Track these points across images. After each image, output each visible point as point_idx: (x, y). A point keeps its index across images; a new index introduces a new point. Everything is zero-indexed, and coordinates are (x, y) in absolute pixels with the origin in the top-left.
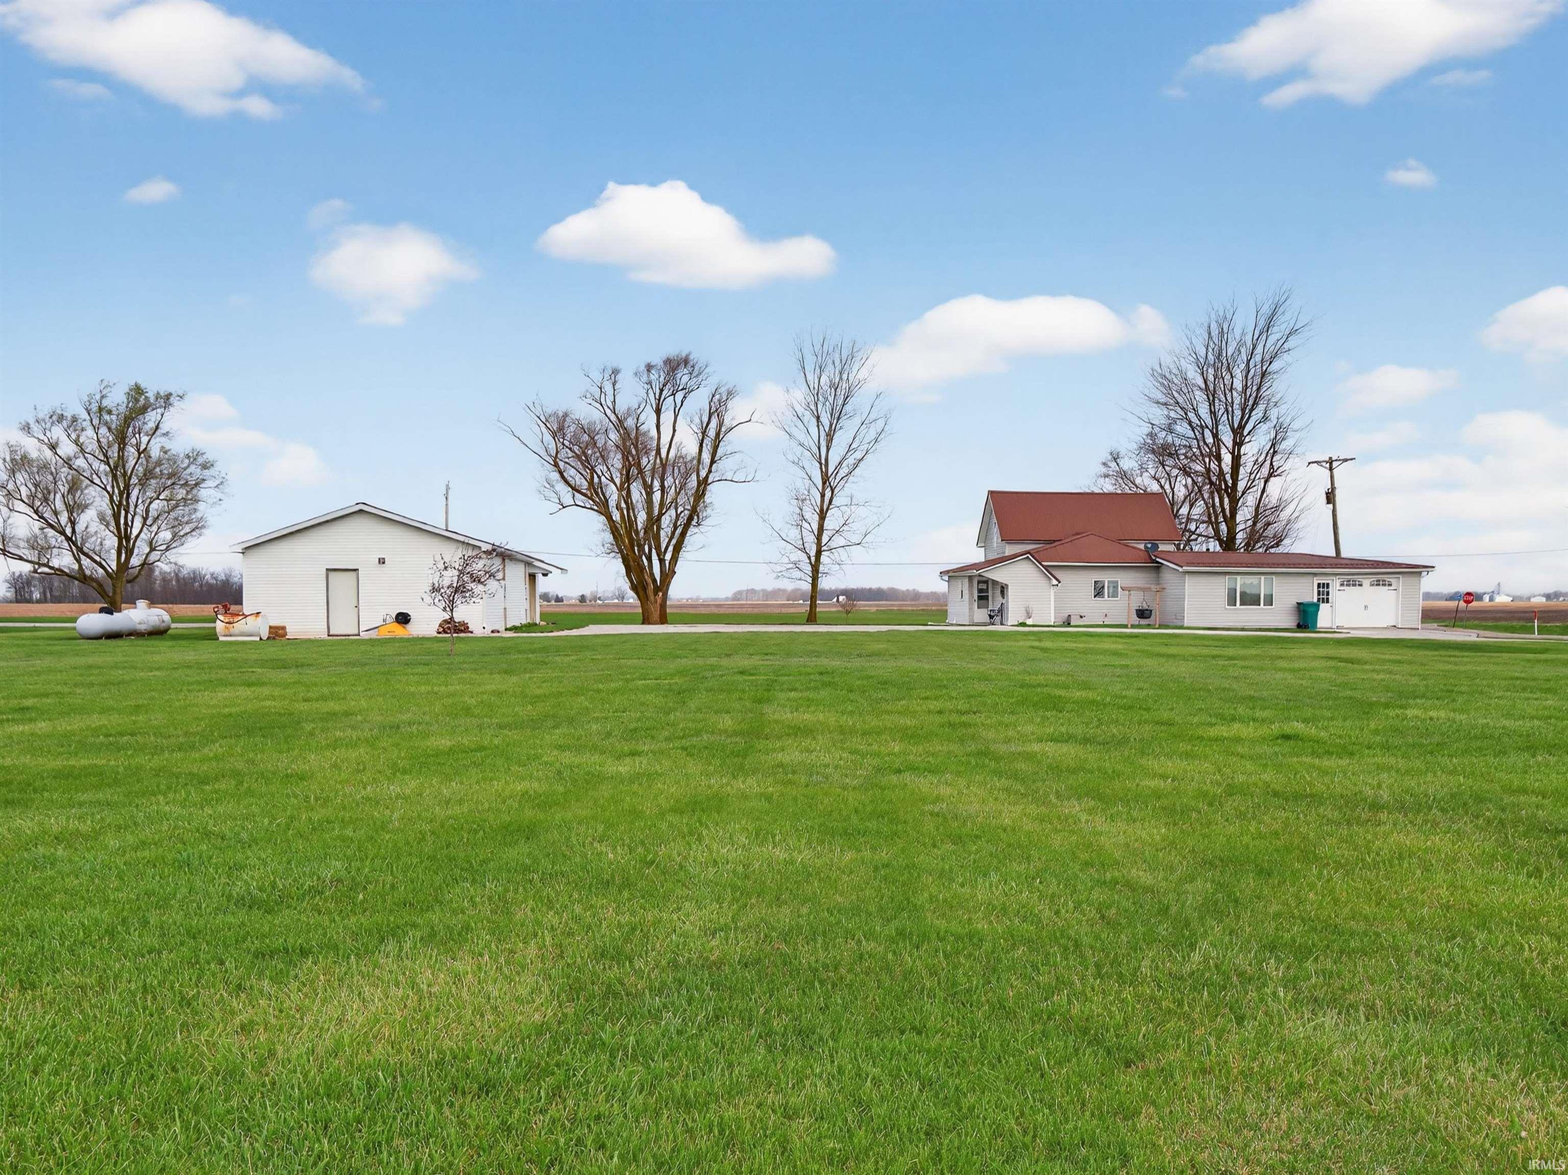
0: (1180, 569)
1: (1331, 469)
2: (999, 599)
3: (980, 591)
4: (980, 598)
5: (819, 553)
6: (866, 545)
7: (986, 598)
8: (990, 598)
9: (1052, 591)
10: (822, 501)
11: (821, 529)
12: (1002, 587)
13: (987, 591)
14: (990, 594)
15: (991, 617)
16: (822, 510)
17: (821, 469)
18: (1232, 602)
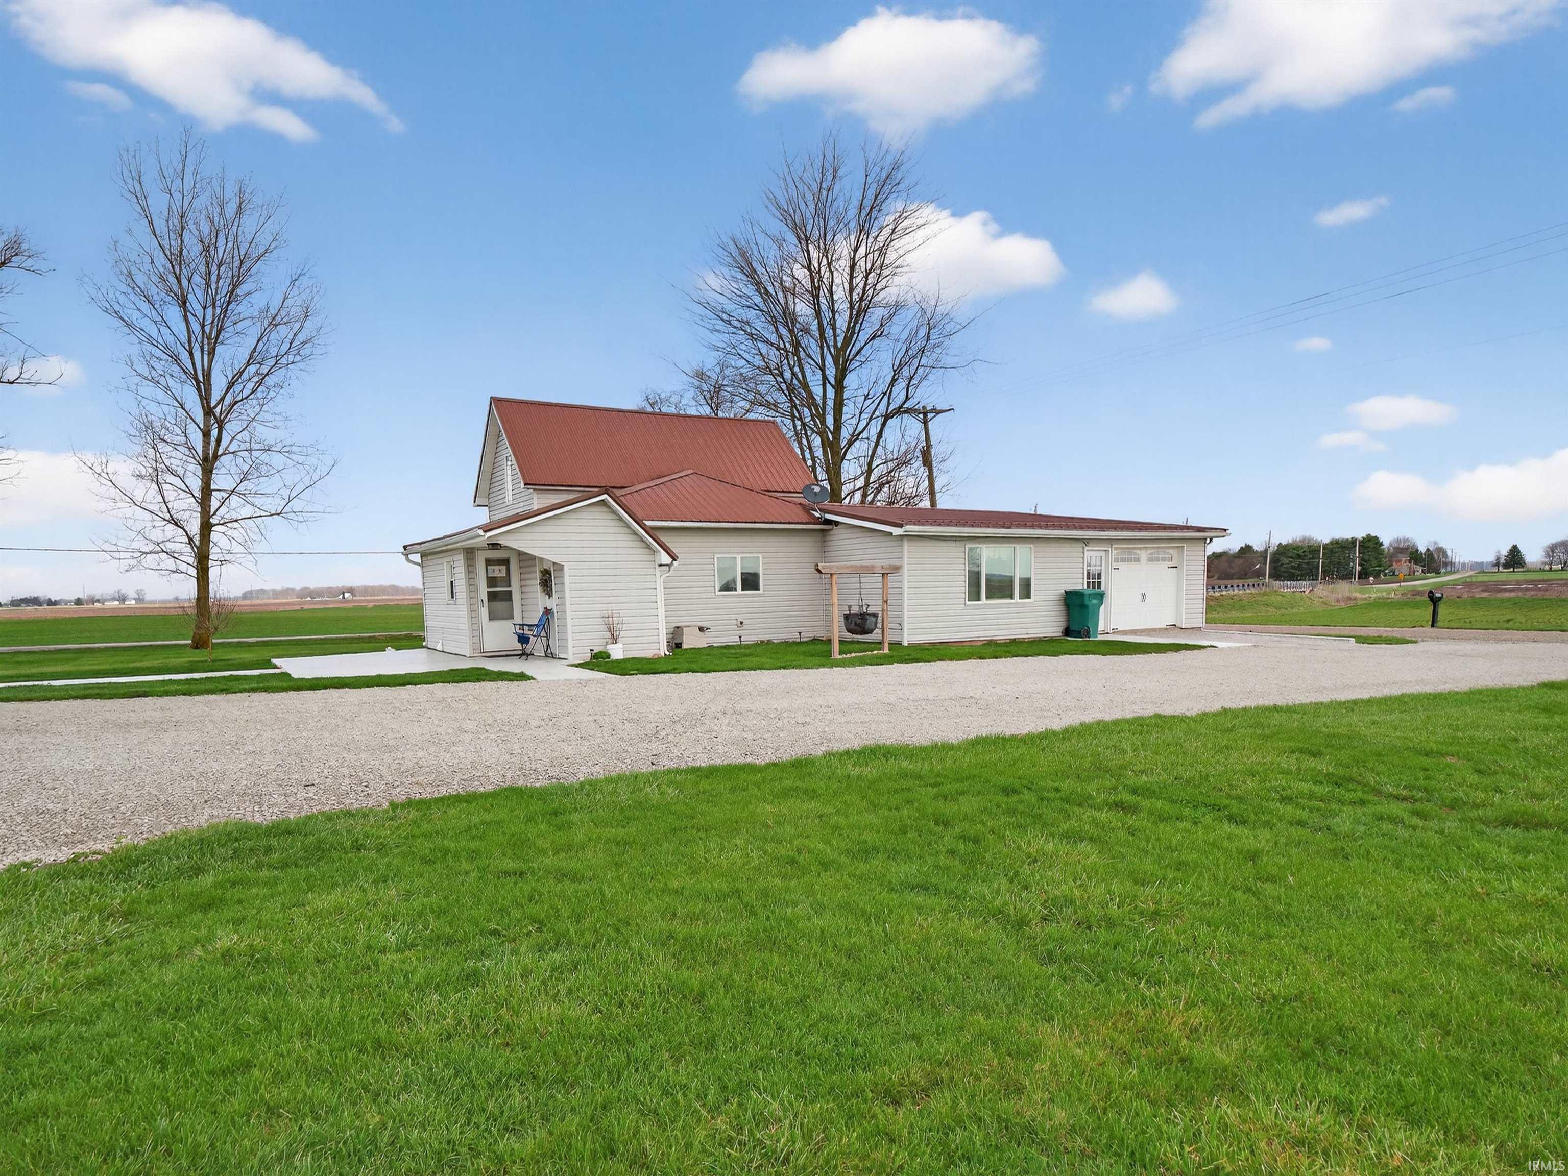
0: (896, 531)
1: (925, 423)
2: (541, 601)
3: (492, 582)
4: (492, 596)
5: (206, 528)
6: (292, 516)
7: (508, 596)
8: (516, 597)
9: (660, 577)
10: (206, 443)
11: (207, 491)
12: (546, 574)
13: (507, 581)
14: (515, 588)
15: (523, 639)
16: (206, 459)
17: (199, 389)
18: (975, 594)
